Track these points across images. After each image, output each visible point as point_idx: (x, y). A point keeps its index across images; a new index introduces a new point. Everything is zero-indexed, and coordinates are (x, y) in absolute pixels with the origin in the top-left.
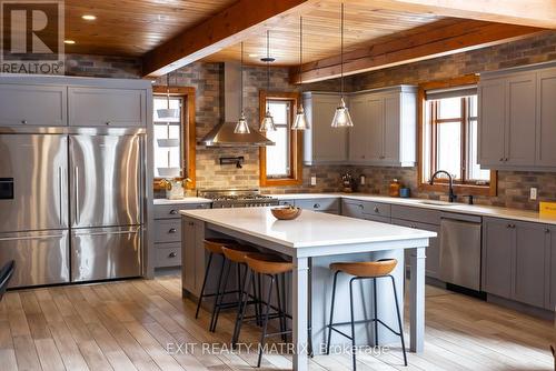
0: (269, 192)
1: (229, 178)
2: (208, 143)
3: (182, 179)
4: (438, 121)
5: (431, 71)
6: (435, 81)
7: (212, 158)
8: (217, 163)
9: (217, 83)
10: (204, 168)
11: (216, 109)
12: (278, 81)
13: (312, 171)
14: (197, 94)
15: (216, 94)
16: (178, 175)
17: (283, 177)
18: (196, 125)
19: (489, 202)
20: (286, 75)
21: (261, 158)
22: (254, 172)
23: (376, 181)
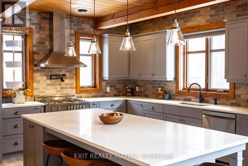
0: (81, 97)
1: (56, 88)
2: (42, 65)
3: (24, 89)
4: (188, 53)
5: (185, 22)
6: (188, 28)
7: (45, 75)
8: (48, 79)
9: (48, 26)
10: (39, 82)
11: (47, 43)
12: (87, 27)
13: (107, 83)
14: (35, 32)
15: (48, 33)
16: (21, 87)
17: (89, 87)
18: (34, 53)
19: (229, 103)
20: (92, 23)
21: (77, 75)
22: (72, 84)
23: (146, 90)
